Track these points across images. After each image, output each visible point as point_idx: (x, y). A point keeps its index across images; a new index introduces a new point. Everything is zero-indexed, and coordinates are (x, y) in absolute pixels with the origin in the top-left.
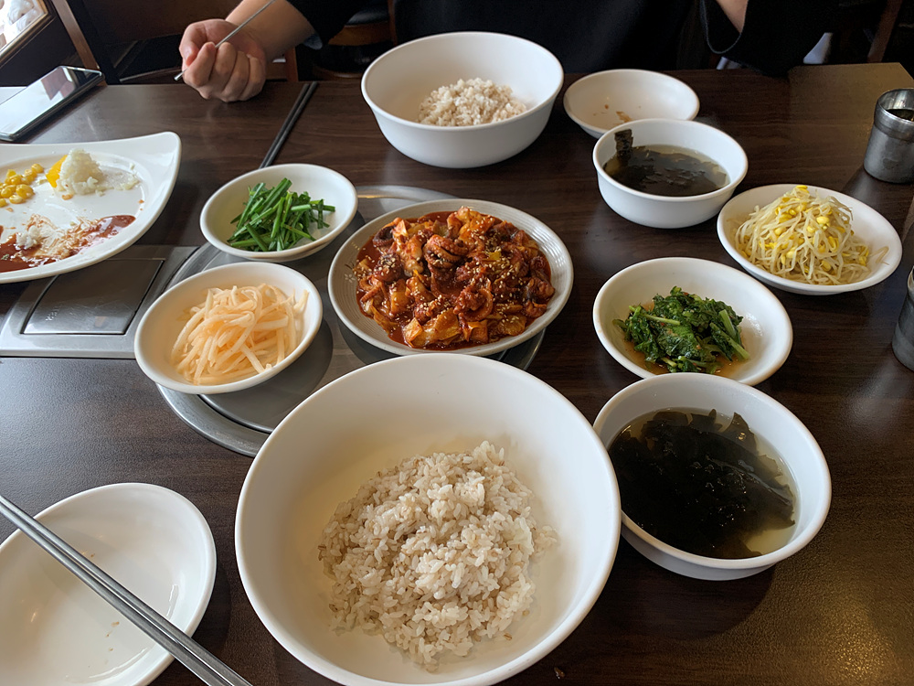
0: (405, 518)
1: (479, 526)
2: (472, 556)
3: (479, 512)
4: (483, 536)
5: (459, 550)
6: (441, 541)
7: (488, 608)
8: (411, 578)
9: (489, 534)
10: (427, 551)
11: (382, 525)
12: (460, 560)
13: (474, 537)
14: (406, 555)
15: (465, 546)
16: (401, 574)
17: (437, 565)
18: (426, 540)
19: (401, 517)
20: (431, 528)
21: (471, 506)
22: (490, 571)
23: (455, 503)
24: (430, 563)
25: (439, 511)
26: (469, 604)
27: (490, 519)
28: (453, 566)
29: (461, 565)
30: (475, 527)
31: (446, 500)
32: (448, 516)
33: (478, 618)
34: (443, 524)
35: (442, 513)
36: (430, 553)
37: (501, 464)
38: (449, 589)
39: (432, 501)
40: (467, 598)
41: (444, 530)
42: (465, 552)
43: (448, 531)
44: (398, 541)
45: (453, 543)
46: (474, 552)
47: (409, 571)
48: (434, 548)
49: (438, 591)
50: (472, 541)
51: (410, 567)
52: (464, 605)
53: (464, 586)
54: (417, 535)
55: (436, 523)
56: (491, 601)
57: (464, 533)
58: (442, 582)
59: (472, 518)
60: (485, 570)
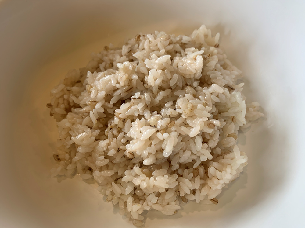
0: (122, 84)
1: (195, 96)
2: (186, 125)
3: (195, 84)
4: (200, 106)
5: (173, 118)
6: (155, 108)
7: (198, 177)
8: (123, 141)
9: (205, 105)
10: (140, 117)
11: (99, 88)
12: (173, 129)
13: (190, 106)
14: (120, 119)
15: (180, 115)
16: (115, 136)
17: (148, 132)
18: (140, 106)
19: (118, 82)
20: (146, 96)
21: (188, 77)
22: (205, 141)
23: (172, 73)
24: (141, 129)
25: (155, 80)
26: (180, 171)
27: (206, 91)
28: (166, 135)
29: (174, 134)
30: (192, 97)
31: (163, 70)
32: (164, 85)
33: (187, 185)
34: (158, 92)
35: (158, 82)
36: (143, 119)
37: (217, 46)
38: (159, 156)
39: (149, 70)
40: (178, 165)
41: (159, 98)
42: (179, 121)
43: (163, 99)
44: (114, 104)
45: (168, 111)
46: (188, 122)
47: (122, 134)
48: (147, 114)
49: (147, 157)
50: (187, 111)
51: (123, 130)
52: (174, 172)
53: (175, 154)
54: (132, 100)
55: (151, 91)
56: (202, 170)
57: (179, 102)
58: (153, 149)
59: (188, 89)
60: (199, 140)
